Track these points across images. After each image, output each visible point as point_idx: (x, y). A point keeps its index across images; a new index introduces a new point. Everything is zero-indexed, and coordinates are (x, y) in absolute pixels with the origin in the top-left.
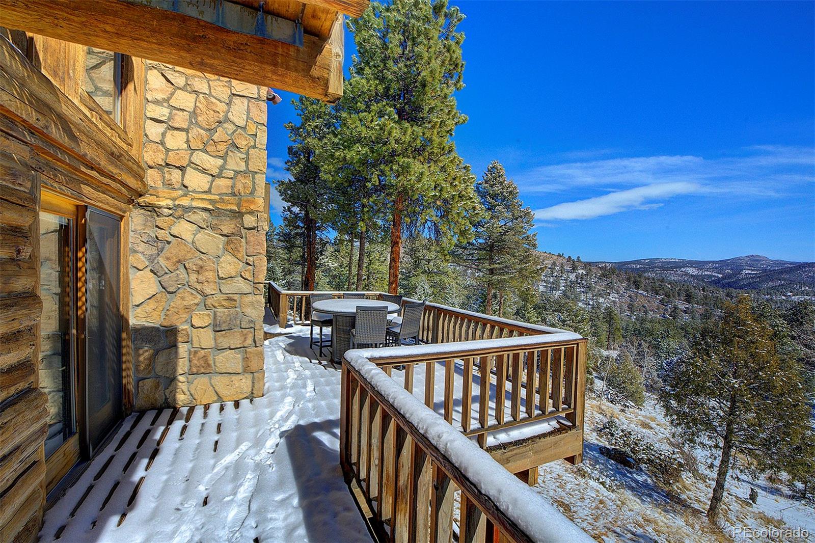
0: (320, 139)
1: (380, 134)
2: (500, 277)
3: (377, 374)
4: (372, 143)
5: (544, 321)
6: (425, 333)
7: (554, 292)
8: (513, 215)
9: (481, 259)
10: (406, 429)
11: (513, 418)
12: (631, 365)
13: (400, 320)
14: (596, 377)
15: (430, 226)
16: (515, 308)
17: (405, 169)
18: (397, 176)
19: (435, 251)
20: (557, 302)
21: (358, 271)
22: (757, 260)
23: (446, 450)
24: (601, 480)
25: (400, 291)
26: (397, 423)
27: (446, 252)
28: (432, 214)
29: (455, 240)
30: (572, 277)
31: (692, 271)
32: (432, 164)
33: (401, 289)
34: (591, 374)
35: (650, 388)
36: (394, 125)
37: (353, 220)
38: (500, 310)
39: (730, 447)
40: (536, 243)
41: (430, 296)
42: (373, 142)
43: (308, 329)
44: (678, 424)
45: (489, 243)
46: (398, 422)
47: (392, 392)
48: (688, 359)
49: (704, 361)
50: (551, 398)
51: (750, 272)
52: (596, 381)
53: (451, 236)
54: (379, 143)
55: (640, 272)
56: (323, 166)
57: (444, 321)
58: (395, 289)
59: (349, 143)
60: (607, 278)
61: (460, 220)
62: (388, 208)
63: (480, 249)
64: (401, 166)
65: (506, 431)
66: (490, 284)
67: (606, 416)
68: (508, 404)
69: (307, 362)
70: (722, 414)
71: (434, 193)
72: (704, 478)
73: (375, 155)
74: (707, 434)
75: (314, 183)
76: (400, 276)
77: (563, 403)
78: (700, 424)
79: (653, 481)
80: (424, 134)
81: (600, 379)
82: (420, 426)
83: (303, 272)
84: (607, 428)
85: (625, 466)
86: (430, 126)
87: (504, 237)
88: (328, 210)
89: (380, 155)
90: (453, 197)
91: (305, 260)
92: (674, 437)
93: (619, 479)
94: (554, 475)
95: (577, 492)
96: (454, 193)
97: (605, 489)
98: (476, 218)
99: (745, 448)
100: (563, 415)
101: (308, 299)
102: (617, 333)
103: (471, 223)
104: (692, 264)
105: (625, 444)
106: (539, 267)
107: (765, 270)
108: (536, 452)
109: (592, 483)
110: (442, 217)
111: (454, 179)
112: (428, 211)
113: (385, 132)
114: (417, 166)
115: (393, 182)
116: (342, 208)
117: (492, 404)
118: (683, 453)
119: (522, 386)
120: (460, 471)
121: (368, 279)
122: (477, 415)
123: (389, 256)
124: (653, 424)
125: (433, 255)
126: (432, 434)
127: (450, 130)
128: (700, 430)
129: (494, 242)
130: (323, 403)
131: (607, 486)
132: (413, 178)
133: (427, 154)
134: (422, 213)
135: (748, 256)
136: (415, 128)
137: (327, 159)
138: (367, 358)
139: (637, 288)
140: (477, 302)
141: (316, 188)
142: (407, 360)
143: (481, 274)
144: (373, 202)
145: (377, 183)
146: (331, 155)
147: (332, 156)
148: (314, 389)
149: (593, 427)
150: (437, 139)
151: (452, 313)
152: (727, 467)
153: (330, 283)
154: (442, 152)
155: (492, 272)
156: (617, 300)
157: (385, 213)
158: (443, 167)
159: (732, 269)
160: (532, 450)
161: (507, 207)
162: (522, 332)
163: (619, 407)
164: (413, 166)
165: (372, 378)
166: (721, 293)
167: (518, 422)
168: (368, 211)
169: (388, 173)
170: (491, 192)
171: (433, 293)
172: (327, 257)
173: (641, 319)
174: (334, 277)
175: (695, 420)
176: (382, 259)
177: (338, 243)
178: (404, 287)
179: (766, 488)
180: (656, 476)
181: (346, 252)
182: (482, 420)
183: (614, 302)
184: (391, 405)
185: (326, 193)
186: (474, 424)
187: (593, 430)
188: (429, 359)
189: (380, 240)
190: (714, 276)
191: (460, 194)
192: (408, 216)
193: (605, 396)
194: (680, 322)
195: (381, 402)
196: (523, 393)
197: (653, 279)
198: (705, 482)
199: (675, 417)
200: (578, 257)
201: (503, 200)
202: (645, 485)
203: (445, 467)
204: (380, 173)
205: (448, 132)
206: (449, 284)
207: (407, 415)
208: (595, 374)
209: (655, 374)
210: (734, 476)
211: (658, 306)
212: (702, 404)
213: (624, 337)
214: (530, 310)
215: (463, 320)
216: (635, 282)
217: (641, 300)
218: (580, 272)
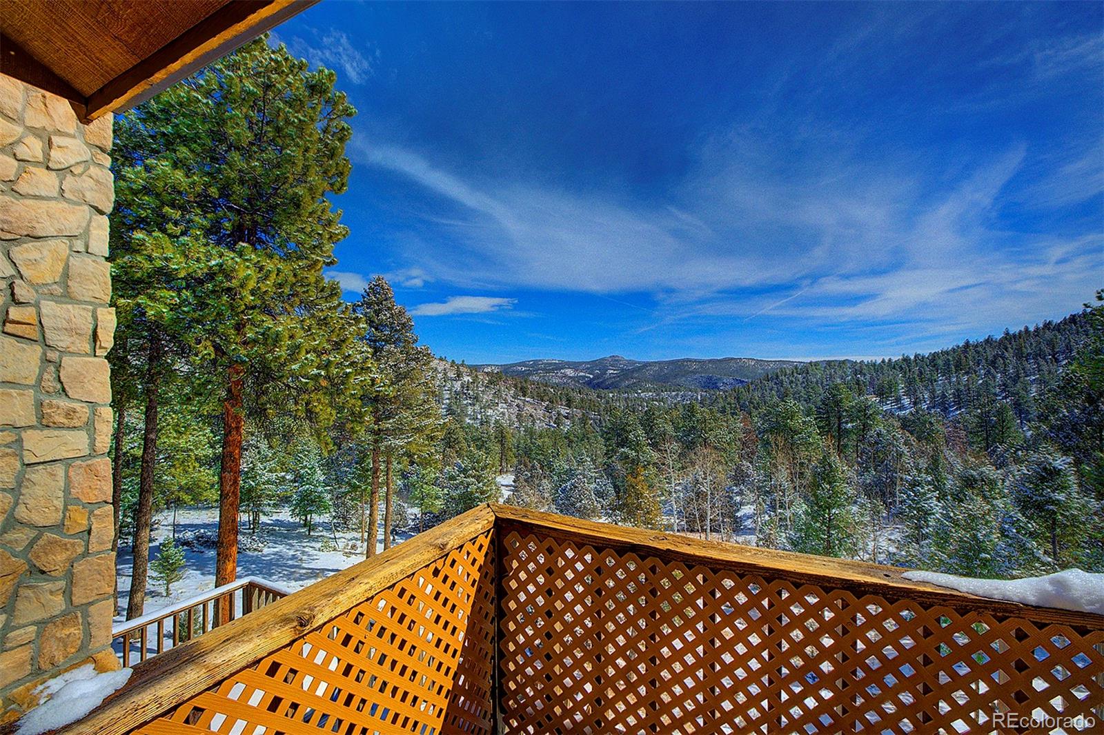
22: (617, 360)
30: (457, 386)
31: (569, 372)
51: (612, 371)
60: (494, 385)
102: (510, 453)
104: (569, 365)
107: (622, 370)
135: (611, 357)
156: (506, 410)
159: (600, 370)
166: (593, 395)
173: (529, 429)
183: (503, 413)
190: (587, 377)
194: (564, 430)
197: (538, 383)
200: (463, 361)
211: (543, 414)
216: (521, 388)
217: (529, 409)
218: (466, 379)
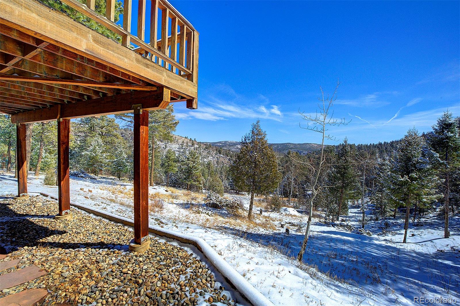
30: (192, 149)
35: (226, 192)
55: (221, 147)
79: (228, 212)
84: (209, 197)
85: (217, 209)
97: (208, 216)
104: (239, 143)
105: (217, 201)
109: (203, 215)
131: (210, 215)
139: (220, 154)
179: (264, 211)
180: (229, 210)
198: (246, 211)
200: (195, 139)
202: (225, 214)
218: (196, 146)
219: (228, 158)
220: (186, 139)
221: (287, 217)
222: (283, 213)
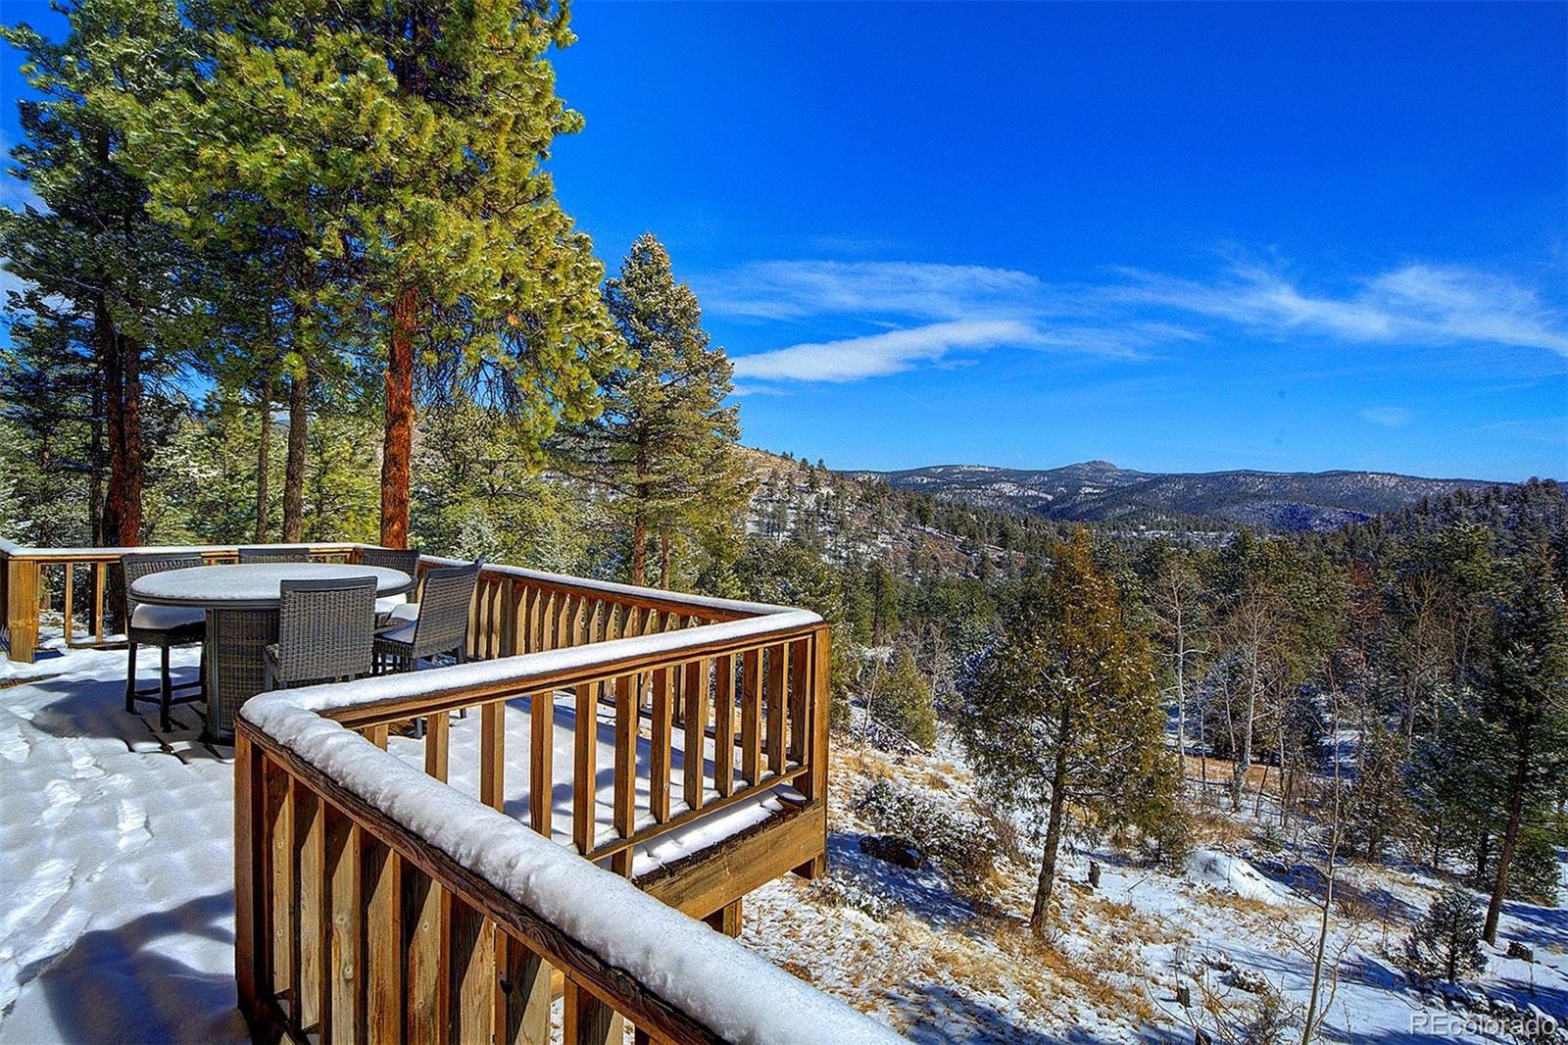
0: (145, 99)
1: (345, 120)
2: (662, 504)
3: (342, 747)
4: (323, 142)
5: (755, 596)
6: (483, 639)
7: (775, 534)
8: (689, 364)
9: (619, 461)
10: (426, 867)
11: (689, 804)
12: (913, 672)
13: (413, 611)
14: (853, 702)
15: (491, 376)
16: (695, 570)
17: (421, 226)
18: (400, 241)
19: (507, 439)
20: (780, 555)
21: (287, 490)
22: (1101, 470)
23: (527, 891)
24: (863, 904)
25: (413, 540)
26: (402, 858)
27: (534, 443)
28: (498, 348)
29: (555, 416)
30: (810, 501)
31: (1009, 489)
32: (494, 220)
33: (417, 535)
34: (844, 698)
35: (944, 712)
36: (386, 101)
37: (265, 349)
38: (662, 576)
39: (1062, 798)
40: (738, 427)
41: (497, 551)
42: (322, 136)
43: (122, 659)
44: (986, 770)
45: (638, 425)
46: (405, 854)
47: (387, 784)
48: (1002, 650)
49: (1024, 651)
50: (764, 751)
51: (1091, 490)
52: (854, 710)
53: (546, 403)
54: (341, 143)
55: (927, 492)
56: (156, 181)
57: (529, 606)
58: (400, 536)
59: (249, 127)
60: (872, 503)
61: (568, 367)
62: (376, 324)
63: (618, 439)
64: (409, 216)
65: (674, 835)
66: (642, 520)
67: (871, 777)
68: (677, 776)
69: (118, 752)
70: (1050, 741)
71: (499, 296)
72: (1025, 861)
73: (331, 173)
74: (1030, 780)
75: (128, 229)
76: (413, 503)
77: (789, 758)
78: (1020, 765)
79: (949, 884)
80: (471, 141)
81: (860, 705)
82: (462, 850)
83: (96, 494)
84: (873, 799)
85: (903, 867)
86: (487, 122)
87: (669, 411)
88: (179, 314)
89: (345, 175)
90: (550, 310)
91: (102, 459)
92: (980, 795)
93: (894, 893)
94: (778, 914)
95: (820, 938)
96: (551, 301)
97: (870, 920)
98: (605, 365)
99: (1082, 795)
100: (788, 782)
101: (116, 570)
102: (891, 612)
103: (594, 377)
104: (1009, 475)
105: (905, 825)
106: (743, 481)
107: (1111, 488)
108: (736, 870)
109: (850, 913)
110: (522, 356)
111: (552, 266)
112: (486, 339)
113: (362, 118)
114: (453, 223)
115: (388, 253)
116: (230, 314)
117: (643, 784)
118: (994, 822)
119: (708, 734)
120: (561, 932)
121: (320, 511)
122: (609, 814)
123: (380, 451)
124: (949, 779)
125: (501, 451)
126: (492, 865)
127: (540, 142)
128: (1018, 776)
129: (649, 424)
130: (178, 857)
131: (874, 912)
132: (445, 250)
133: (481, 194)
134: (469, 344)
135: (1088, 463)
136: (447, 121)
137: (170, 163)
138: (313, 710)
139: (923, 523)
140: (613, 562)
141: (134, 245)
142: (431, 703)
143: (621, 496)
144: (330, 304)
145: (340, 252)
146: (186, 152)
147: (189, 157)
148: (147, 825)
149: (848, 801)
150: (506, 160)
151: (547, 587)
152: (1057, 833)
153: (194, 526)
154: (520, 196)
155: (644, 490)
156: (890, 546)
157: (367, 337)
158: (524, 231)
159: (1066, 486)
160: (729, 865)
161: (676, 345)
162: (708, 616)
163: (893, 755)
164: (442, 220)
165: (328, 756)
166: (1051, 529)
167: (700, 812)
168: (311, 327)
169: (372, 230)
170: (641, 307)
171: (505, 543)
172: (183, 452)
173: (929, 581)
174: (210, 508)
175: (1011, 760)
176: (360, 458)
177: (218, 412)
178: (426, 531)
179: (1110, 857)
180: (954, 874)
181: (249, 439)
182: (621, 822)
183: (885, 551)
184: (385, 816)
185: (171, 264)
186: (603, 834)
187: (849, 808)
188: (489, 695)
189: (352, 408)
190: (1041, 499)
191: (565, 303)
192: (431, 347)
193: (870, 738)
194: (991, 584)
195: (360, 816)
196: (708, 749)
197: (949, 504)
198: (1029, 867)
199: (982, 758)
200: (821, 461)
201: (668, 328)
202: (937, 895)
203: (525, 931)
204: (346, 226)
205: (534, 146)
206: (543, 520)
207: (428, 833)
208: (851, 696)
209: (952, 684)
210: (1068, 846)
211: (957, 555)
212: (1022, 728)
213: (902, 619)
214: (726, 574)
215: (575, 601)
216: (919, 511)
217: (929, 547)
218: (824, 491)
219: (960, 539)
220: (786, 464)
221: (1216, 909)
222: (1198, 884)
